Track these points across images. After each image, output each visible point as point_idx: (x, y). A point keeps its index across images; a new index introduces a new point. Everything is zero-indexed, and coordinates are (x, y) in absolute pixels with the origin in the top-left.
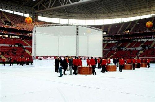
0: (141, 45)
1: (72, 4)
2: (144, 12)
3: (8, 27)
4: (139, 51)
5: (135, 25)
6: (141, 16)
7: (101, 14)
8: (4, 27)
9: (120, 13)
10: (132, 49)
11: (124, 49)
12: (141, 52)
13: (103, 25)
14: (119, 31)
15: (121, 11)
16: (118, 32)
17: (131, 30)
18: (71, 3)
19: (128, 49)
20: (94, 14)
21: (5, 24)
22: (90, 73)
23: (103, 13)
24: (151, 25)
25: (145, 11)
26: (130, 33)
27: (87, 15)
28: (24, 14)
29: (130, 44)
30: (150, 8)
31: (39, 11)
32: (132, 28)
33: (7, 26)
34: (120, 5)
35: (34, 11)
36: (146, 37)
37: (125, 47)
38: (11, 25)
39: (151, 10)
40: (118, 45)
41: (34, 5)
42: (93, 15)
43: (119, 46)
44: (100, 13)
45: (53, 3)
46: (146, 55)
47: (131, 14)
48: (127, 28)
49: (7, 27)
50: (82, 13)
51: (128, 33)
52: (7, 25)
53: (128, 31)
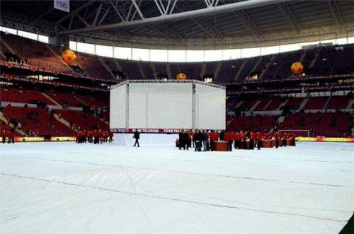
0: (280, 106)
1: (145, 20)
2: (287, 39)
3: (14, 65)
4: (277, 117)
5: (268, 65)
6: (281, 46)
7: (200, 40)
8: (6, 65)
9: (238, 39)
10: (262, 113)
11: (248, 114)
12: (281, 120)
13: (204, 63)
14: (238, 75)
15: (241, 35)
16: (236, 79)
17: (262, 75)
18: (143, 18)
19: (255, 113)
20: (186, 39)
21: (7, 60)
22: (228, 150)
23: (204, 37)
24: (299, 70)
25: (288, 36)
26: (260, 81)
27: (171, 40)
28: (40, 36)
29: (258, 102)
30: (298, 31)
31: (72, 31)
32: (264, 71)
33: (11, 64)
34: (240, 23)
35: (60, 29)
36: (289, 90)
37: (249, 109)
38: (19, 62)
39: (301, 35)
40: (236, 104)
41: (60, 18)
42: (183, 40)
43: (237, 106)
44: (198, 37)
45: (103, 15)
46: (291, 126)
47: (261, 41)
48: (253, 70)
49: (12, 66)
50: (159, 37)
51: (255, 80)
52: (11, 61)
53: (256, 77)
